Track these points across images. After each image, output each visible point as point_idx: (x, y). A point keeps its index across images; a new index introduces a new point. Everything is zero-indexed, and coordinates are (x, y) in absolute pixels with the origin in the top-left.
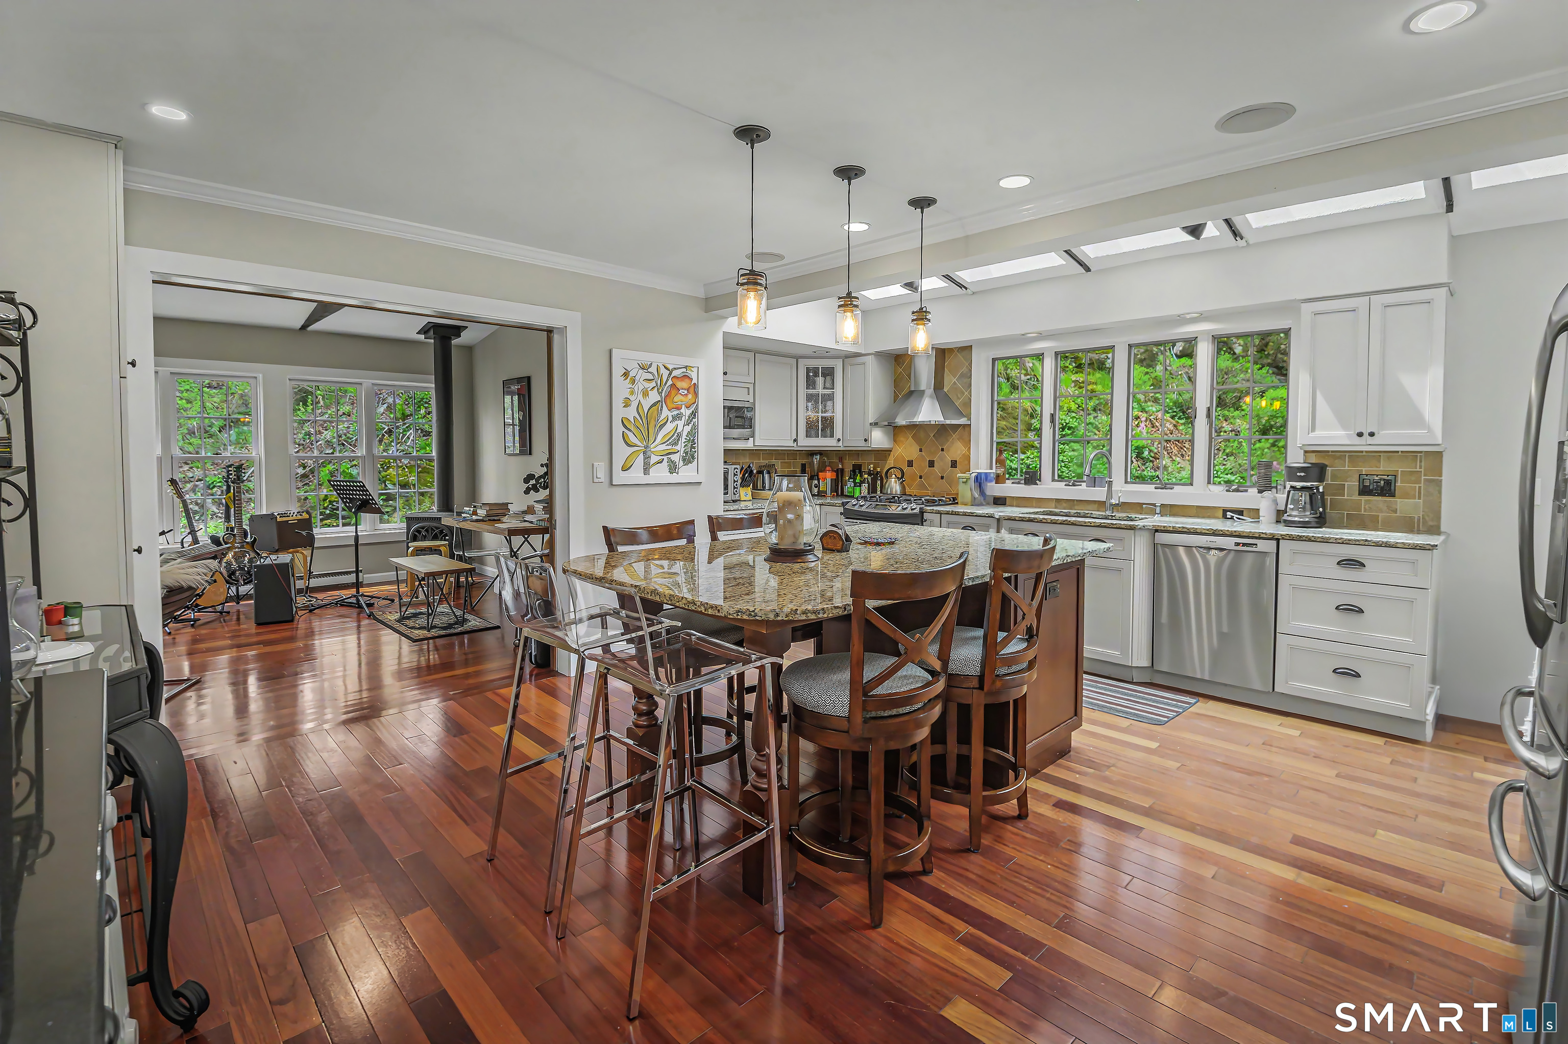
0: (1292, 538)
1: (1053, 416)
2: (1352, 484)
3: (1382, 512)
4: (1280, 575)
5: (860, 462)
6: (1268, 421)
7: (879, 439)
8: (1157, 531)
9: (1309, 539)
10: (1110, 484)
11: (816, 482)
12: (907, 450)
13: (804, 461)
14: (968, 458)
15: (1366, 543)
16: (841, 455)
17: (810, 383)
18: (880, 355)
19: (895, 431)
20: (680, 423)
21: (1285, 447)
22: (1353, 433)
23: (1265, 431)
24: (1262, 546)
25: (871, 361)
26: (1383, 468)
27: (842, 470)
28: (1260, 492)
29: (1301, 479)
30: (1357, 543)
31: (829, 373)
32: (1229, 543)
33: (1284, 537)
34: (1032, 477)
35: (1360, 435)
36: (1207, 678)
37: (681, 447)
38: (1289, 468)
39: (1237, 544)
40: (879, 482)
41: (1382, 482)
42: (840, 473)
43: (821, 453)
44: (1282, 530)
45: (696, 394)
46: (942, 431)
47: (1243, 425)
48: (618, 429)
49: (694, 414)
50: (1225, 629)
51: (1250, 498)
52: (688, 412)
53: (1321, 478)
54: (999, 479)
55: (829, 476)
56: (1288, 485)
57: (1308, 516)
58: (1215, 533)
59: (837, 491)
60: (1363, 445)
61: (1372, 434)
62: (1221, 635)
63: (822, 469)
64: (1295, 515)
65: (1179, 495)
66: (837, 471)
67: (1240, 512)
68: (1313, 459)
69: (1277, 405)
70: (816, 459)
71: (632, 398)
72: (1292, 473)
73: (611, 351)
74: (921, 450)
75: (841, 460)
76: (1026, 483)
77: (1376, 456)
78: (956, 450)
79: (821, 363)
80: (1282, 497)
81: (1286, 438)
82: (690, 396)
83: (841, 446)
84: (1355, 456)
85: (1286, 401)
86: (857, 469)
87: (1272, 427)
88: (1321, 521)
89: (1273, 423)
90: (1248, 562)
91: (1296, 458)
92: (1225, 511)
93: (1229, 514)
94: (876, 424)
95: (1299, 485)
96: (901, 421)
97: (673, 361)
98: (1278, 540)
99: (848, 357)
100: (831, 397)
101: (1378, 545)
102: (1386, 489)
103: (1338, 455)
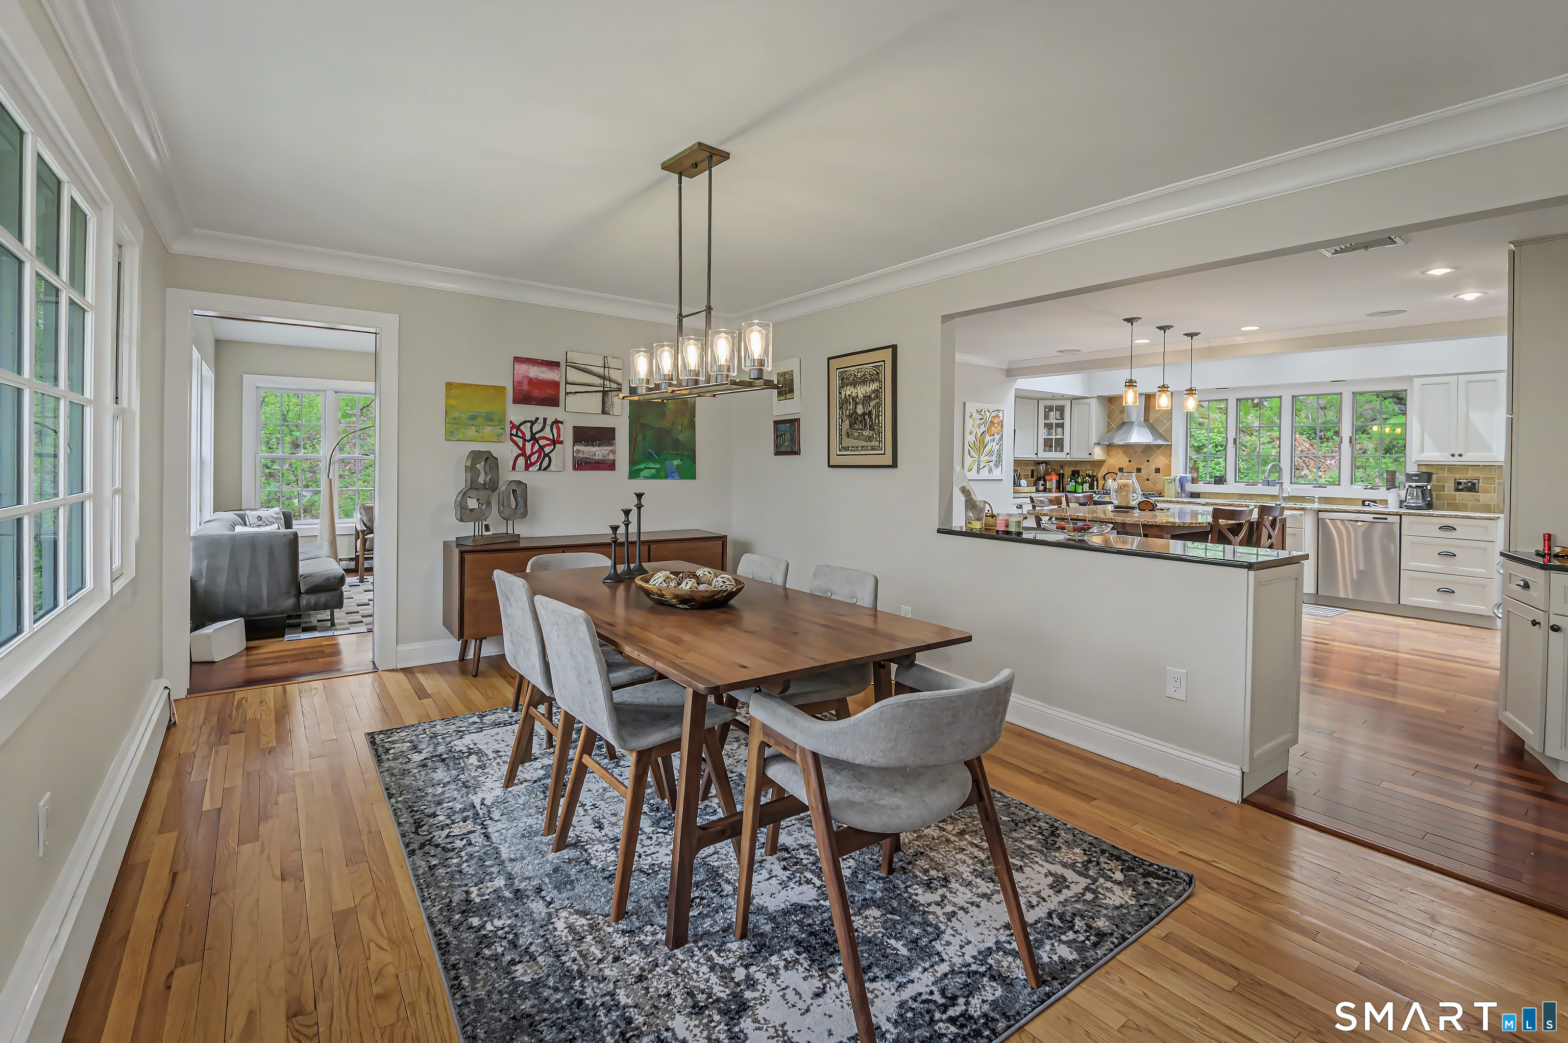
0: (1409, 514)
1: (1235, 440)
2: (1450, 485)
3: (1470, 501)
4: (1402, 536)
5: (1078, 469)
6: (1391, 442)
7: (1098, 454)
8: (1319, 511)
9: (1421, 515)
10: (1282, 484)
11: (1042, 482)
12: (1119, 460)
13: (1033, 468)
14: (1169, 467)
15: (1456, 517)
16: (1062, 464)
17: (1046, 417)
18: (1099, 397)
19: (1110, 447)
20: (994, 444)
21: (1405, 462)
22: (1448, 454)
23: (1388, 451)
24: (1390, 519)
25: (1094, 403)
26: (1471, 474)
27: (1063, 474)
28: (1388, 489)
29: (1416, 481)
30: (1451, 516)
31: (1061, 409)
32: (1369, 517)
33: (1405, 514)
34: (1220, 480)
35: (1453, 455)
36: (1351, 597)
37: (994, 458)
38: (1407, 475)
39: (1374, 518)
40: (1095, 482)
41: (1470, 484)
42: (1061, 477)
43: (1046, 462)
44: (1404, 510)
45: (1002, 426)
46: (1148, 449)
47: (1370, 446)
48: (967, 447)
49: (1001, 438)
50: (1362, 567)
51: (1381, 493)
52: (998, 437)
53: (1429, 480)
54: (1194, 481)
55: (1055, 478)
56: (1408, 484)
57: (1420, 503)
58: (1359, 512)
59: (1059, 489)
60: (1456, 461)
61: (1460, 455)
62: (1359, 572)
63: (1047, 473)
64: (1412, 502)
65: (1331, 492)
66: (1059, 475)
67: (1375, 502)
68: (1424, 470)
69: (1399, 430)
70: (1042, 468)
71: (973, 430)
72: (1409, 477)
73: (964, 404)
74: (1130, 461)
75: (1062, 467)
76: (1215, 483)
77: (1466, 467)
78: (1159, 461)
79: (1055, 403)
80: (1403, 493)
81: (1405, 456)
82: (999, 428)
83: (1069, 458)
84: (1451, 468)
85: (1404, 425)
86: (1075, 474)
87: (1394, 446)
88: (1430, 506)
89: (1395, 443)
90: (1379, 528)
91: (1412, 469)
92: (1364, 502)
93: (1367, 503)
94: (1099, 444)
95: (1414, 484)
96: (1117, 441)
97: (992, 407)
98: (1401, 516)
99: (1074, 399)
100: (1062, 426)
101: (1463, 517)
102: (1472, 488)
103: (1441, 467)
